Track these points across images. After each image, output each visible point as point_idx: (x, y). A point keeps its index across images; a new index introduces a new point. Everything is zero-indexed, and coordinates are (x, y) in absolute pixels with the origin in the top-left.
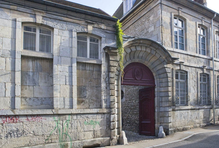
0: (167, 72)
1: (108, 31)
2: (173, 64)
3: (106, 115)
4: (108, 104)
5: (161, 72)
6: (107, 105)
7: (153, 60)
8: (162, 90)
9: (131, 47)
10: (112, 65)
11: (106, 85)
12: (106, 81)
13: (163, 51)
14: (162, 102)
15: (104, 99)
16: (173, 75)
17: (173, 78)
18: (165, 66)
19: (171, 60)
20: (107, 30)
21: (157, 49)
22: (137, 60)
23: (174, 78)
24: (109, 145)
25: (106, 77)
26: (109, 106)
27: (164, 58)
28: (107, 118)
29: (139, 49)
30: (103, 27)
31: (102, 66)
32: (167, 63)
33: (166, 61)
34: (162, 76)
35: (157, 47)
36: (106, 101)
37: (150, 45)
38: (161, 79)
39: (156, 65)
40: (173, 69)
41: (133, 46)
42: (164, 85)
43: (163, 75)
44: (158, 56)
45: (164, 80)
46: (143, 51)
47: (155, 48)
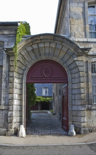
0: (77, 66)
1: (11, 36)
2: (87, 56)
3: (4, 111)
4: (7, 102)
5: (72, 66)
6: (5, 103)
7: (62, 55)
8: (75, 86)
9: (33, 45)
10: (11, 65)
11: (6, 84)
12: (5, 81)
13: (69, 43)
14: (75, 100)
15: (4, 97)
16: (87, 69)
17: (87, 72)
18: (75, 59)
19: (80, 51)
20: (9, 34)
21: (62, 42)
22: (44, 58)
23: (90, 73)
24: (5, 135)
25: (6, 77)
26: (8, 103)
27: (73, 50)
28: (5, 114)
29: (41, 45)
30: (6, 32)
31: (4, 67)
32: (78, 56)
33: (76, 53)
34: (74, 71)
35: (61, 40)
36: (5, 99)
37: (54, 40)
38: (74, 75)
39: (66, 59)
40: (87, 62)
41: (35, 44)
42: (77, 80)
43: (75, 69)
44: (65, 49)
45: (76, 75)
46: (47, 47)
47: (60, 41)
